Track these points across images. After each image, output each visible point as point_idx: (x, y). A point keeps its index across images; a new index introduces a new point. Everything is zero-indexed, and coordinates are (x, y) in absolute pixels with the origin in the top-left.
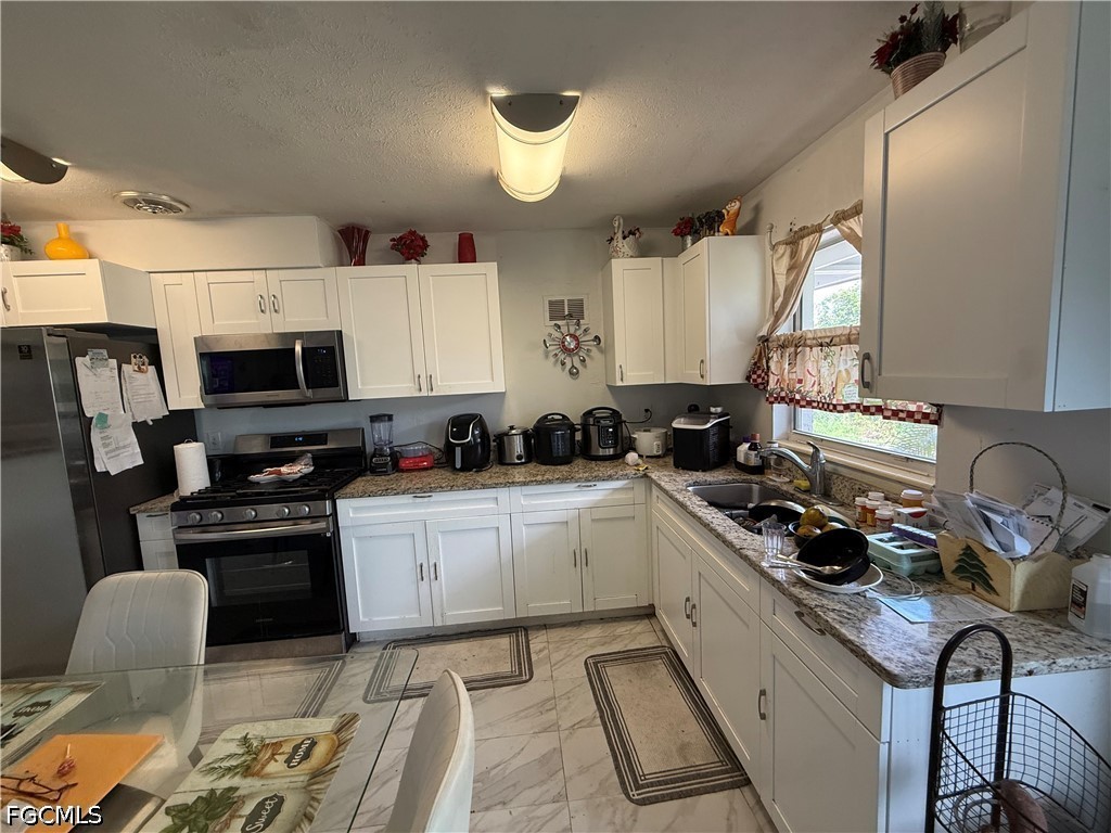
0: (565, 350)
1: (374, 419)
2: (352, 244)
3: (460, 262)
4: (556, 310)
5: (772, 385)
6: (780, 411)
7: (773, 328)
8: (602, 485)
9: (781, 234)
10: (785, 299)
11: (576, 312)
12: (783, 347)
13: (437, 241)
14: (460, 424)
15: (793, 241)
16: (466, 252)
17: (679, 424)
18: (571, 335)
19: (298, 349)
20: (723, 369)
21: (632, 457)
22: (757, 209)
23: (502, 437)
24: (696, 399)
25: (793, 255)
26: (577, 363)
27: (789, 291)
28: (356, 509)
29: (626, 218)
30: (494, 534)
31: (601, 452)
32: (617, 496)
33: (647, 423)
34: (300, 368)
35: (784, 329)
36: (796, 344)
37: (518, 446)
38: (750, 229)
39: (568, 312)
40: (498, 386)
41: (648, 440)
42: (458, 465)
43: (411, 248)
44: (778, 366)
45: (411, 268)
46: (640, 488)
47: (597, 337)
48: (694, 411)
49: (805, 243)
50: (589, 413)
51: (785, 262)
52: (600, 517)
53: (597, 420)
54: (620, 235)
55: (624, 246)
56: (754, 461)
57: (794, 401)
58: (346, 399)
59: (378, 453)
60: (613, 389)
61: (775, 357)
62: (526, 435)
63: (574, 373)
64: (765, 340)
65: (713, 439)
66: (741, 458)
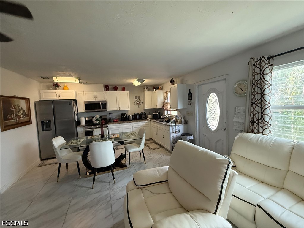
0: (137, 104)
1: (110, 114)
2: (107, 88)
3: (123, 91)
4: (136, 98)
5: (165, 108)
6: (166, 111)
7: (165, 102)
8: (144, 122)
9: (165, 91)
10: (165, 99)
11: (139, 98)
12: (166, 104)
13: (120, 88)
14: (123, 114)
15: (166, 92)
16: (124, 90)
17: (154, 114)
18: (138, 102)
19: (101, 103)
20: (159, 107)
21: (148, 118)
22: (163, 87)
23: (129, 117)
24: (156, 110)
25: (166, 94)
26: (139, 106)
27: (166, 98)
28: (111, 126)
29: (146, 86)
30: (130, 129)
31: (143, 118)
32: (146, 123)
33: (149, 114)
34: (101, 106)
35: (166, 102)
36: (167, 104)
37: (131, 118)
38: (162, 89)
39: (138, 98)
40: (129, 109)
41: (150, 117)
42: (124, 120)
43: (115, 88)
44: (165, 106)
45: (116, 92)
46: (150, 122)
47: (142, 102)
48: (156, 112)
49: (167, 93)
50: (141, 113)
51: (165, 94)
52: (145, 126)
53: (143, 114)
54: (145, 88)
55: (146, 90)
56: (163, 118)
58: (106, 111)
59: (110, 119)
60: (144, 109)
61: (165, 105)
62: (132, 116)
63: (139, 107)
64: (164, 103)
65: (158, 115)
66: (162, 118)
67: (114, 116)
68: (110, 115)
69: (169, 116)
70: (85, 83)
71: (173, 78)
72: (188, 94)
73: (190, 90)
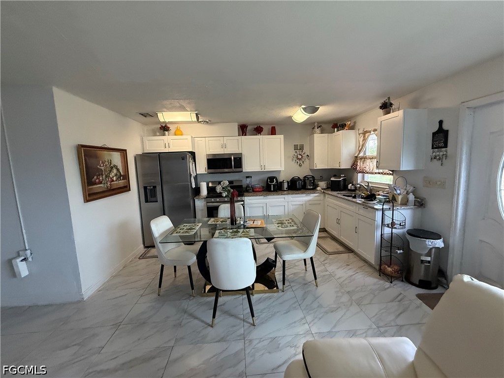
0: (298, 159)
1: (247, 177)
2: (243, 129)
3: (272, 135)
4: (296, 147)
5: (358, 168)
6: (360, 175)
7: (359, 154)
8: (312, 195)
9: (361, 131)
10: (361, 148)
11: (302, 148)
12: (361, 159)
13: (266, 129)
14: (271, 179)
15: (365, 133)
16: (273, 132)
17: (332, 179)
18: (300, 155)
19: (233, 158)
20: (345, 165)
21: (319, 188)
22: (355, 123)
23: (282, 183)
24: (337, 172)
25: (364, 137)
26: (301, 163)
27: (363, 145)
28: (249, 200)
29: (318, 123)
30: (283, 207)
31: (309, 187)
32: (316, 198)
33: (322, 180)
34: (233, 163)
35: (361, 155)
36: (364, 158)
37: (286, 186)
38: (352, 128)
39: (299, 148)
40: (282, 168)
41: (322, 184)
42: (272, 190)
43: (258, 130)
44: (360, 164)
45: (259, 137)
46: (322, 196)
47: (308, 155)
48: (335, 176)
49: (367, 134)
50: (305, 177)
51: (362, 138)
52: (311, 203)
53: (308, 178)
54: (316, 127)
55: (318, 130)
56: (353, 188)
57: (363, 172)
58: (242, 171)
59: (248, 186)
60: (312, 170)
61: (359, 161)
62: (288, 182)
63: (300, 165)
64: (356, 157)
65: (342, 183)
66: (349, 188)
67: (254, 181)
68: (248, 179)
69: (368, 186)
70: (207, 122)
71: (389, 98)
72: (434, 134)
73: (441, 122)
